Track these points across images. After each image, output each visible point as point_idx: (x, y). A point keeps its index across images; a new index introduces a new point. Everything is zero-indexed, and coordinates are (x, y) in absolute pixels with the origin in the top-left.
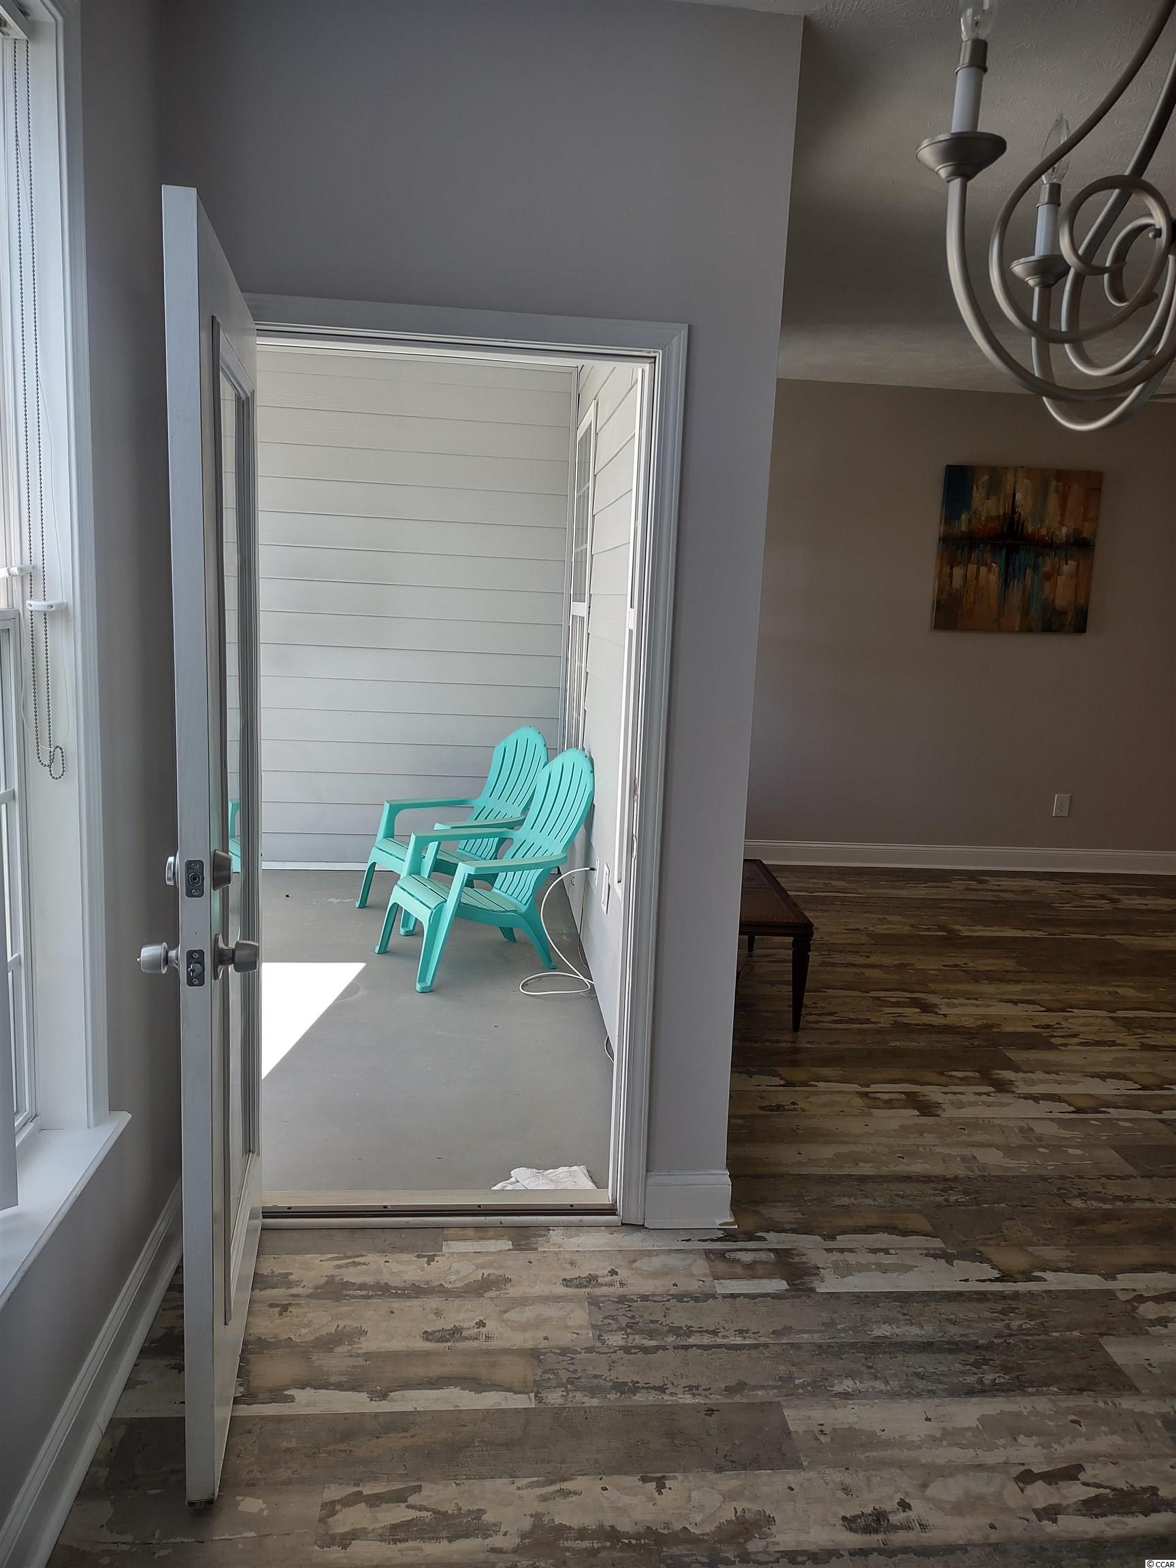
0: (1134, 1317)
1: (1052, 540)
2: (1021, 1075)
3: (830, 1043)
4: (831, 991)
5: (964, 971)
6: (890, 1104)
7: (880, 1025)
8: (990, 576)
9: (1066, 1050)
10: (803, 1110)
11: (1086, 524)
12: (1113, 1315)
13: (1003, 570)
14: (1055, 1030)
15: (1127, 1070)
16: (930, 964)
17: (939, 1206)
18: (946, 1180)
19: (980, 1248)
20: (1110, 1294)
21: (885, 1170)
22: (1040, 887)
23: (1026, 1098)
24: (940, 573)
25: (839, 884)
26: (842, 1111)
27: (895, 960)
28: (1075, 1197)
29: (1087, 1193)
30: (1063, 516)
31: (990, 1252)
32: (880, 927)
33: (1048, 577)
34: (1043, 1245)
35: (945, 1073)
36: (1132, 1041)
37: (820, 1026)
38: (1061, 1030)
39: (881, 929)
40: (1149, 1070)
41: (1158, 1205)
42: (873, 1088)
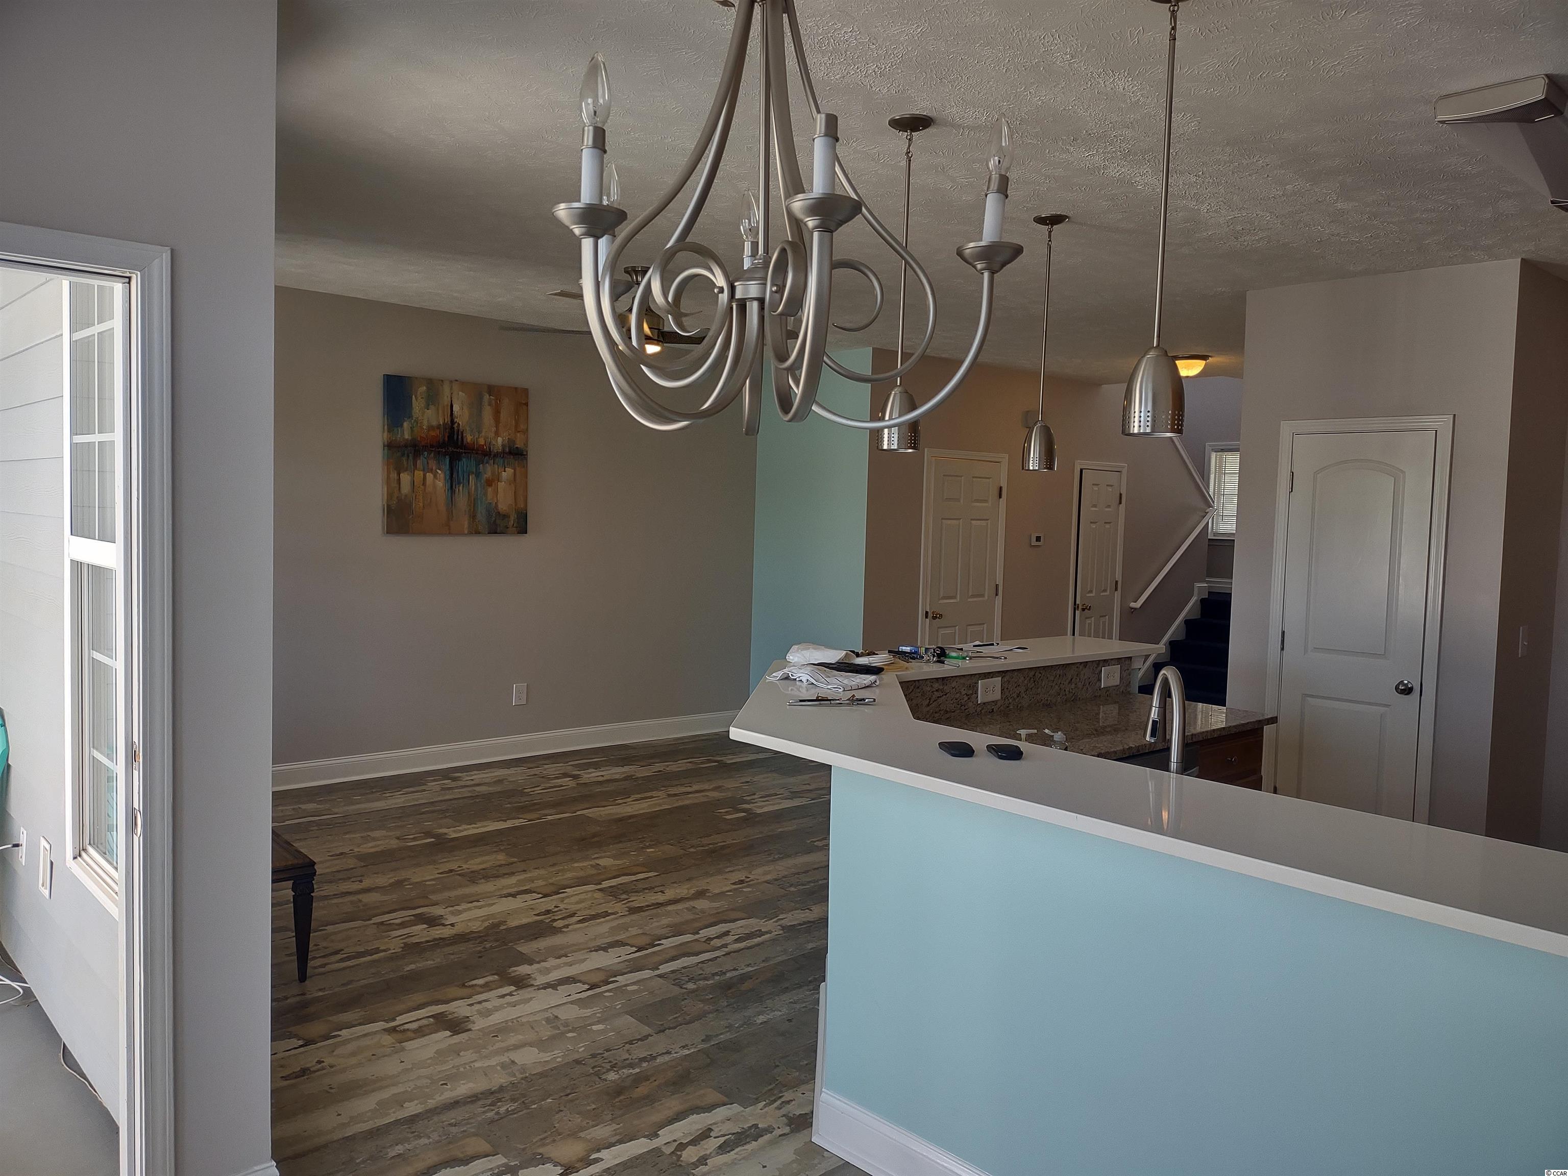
0: (680, 1165)
1: (490, 449)
2: (536, 966)
3: (343, 985)
4: (330, 928)
5: (459, 875)
6: (420, 1032)
7: (390, 952)
8: (437, 481)
9: (568, 931)
10: (331, 1067)
11: (518, 434)
12: (664, 1170)
13: (448, 477)
14: (555, 914)
15: (621, 937)
16: (426, 874)
17: (492, 1122)
18: (492, 1093)
19: (541, 1150)
20: (657, 1152)
21: (431, 1103)
22: (509, 775)
23: (545, 988)
24: (388, 478)
25: (311, 806)
26: (373, 1055)
27: (389, 878)
28: (608, 1071)
29: (616, 1063)
30: (497, 426)
31: (547, 1150)
32: (365, 846)
33: (489, 483)
34: (593, 1126)
35: (466, 984)
36: (619, 907)
37: (328, 968)
38: (560, 912)
39: (369, 848)
40: (640, 931)
41: (675, 1055)
42: (400, 1020)
